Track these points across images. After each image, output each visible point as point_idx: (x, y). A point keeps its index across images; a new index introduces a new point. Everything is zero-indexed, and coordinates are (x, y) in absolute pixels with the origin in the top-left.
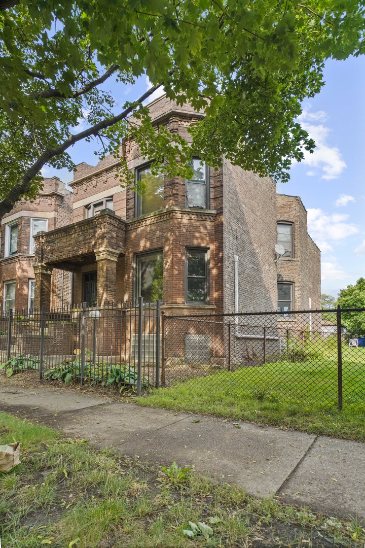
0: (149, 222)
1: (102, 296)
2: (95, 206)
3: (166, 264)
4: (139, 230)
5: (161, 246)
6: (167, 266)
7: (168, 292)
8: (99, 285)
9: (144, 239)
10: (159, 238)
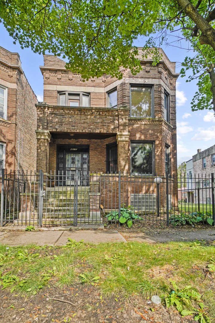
0: (143, 123)
1: (124, 167)
2: (70, 94)
3: (157, 152)
4: (135, 126)
5: (153, 140)
6: (158, 153)
7: (159, 169)
8: (121, 159)
9: (140, 133)
10: (151, 135)
